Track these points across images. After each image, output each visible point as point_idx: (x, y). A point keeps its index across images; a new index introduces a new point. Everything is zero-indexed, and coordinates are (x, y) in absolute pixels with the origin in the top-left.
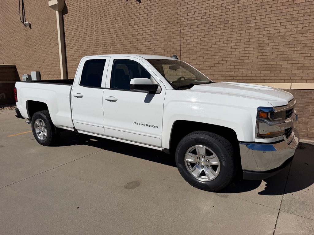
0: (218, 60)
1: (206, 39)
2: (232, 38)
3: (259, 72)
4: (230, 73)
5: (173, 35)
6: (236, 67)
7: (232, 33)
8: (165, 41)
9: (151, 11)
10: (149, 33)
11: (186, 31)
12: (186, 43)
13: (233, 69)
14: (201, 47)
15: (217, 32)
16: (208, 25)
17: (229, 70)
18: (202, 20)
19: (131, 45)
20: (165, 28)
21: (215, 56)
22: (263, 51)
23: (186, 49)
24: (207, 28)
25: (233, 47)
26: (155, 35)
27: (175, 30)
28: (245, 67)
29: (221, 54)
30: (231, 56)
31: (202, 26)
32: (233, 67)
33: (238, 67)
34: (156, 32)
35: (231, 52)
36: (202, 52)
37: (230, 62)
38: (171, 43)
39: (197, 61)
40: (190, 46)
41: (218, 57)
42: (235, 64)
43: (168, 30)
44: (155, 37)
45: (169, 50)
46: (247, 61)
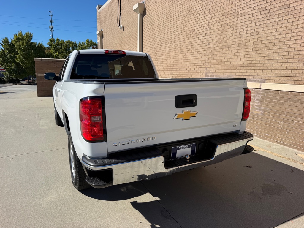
0: (272, 55)
1: (261, 29)
2: (292, 26)
4: (286, 72)
5: (227, 27)
6: (294, 64)
7: (293, 20)
8: (219, 35)
9: (209, 4)
10: (205, 28)
11: (239, 22)
12: (239, 36)
13: (290, 67)
14: (254, 40)
15: (275, 20)
16: (264, 12)
17: (285, 68)
18: (258, 7)
19: (189, 41)
20: (219, 21)
21: (269, 51)
23: (239, 42)
24: (263, 16)
25: (293, 38)
26: (210, 29)
27: (229, 21)
29: (277, 47)
30: (289, 50)
31: (257, 14)
32: (291, 64)
33: (297, 64)
34: (211, 26)
35: (290, 45)
36: (256, 46)
37: (288, 57)
38: (224, 36)
39: (249, 56)
40: (243, 39)
41: (272, 51)
42: (294, 60)
43: (222, 23)
44: (209, 32)
45: (221, 45)
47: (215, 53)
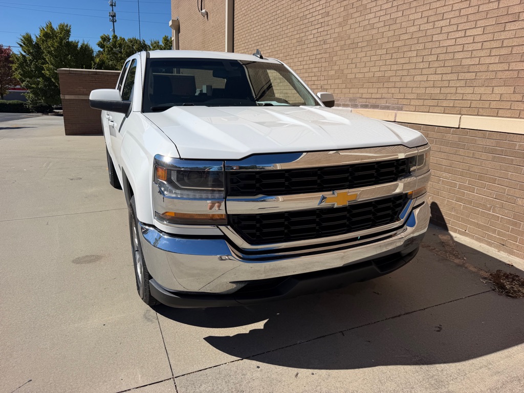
0: (415, 60)
1: (400, 14)
2: (444, 7)
3: (489, 90)
4: (432, 91)
5: (351, 11)
6: (445, 77)
8: (340, 25)
10: (320, 12)
12: (368, 27)
13: (438, 82)
14: (390, 34)
17: (431, 84)
19: (298, 36)
21: (410, 53)
22: (503, 35)
23: (367, 38)
25: (445, 30)
26: (328, 14)
28: (462, 76)
29: (421, 46)
30: (439, 51)
32: (440, 77)
33: (449, 77)
34: (329, 9)
35: (439, 41)
36: (391, 45)
37: (436, 64)
38: (348, 27)
39: (381, 63)
40: (374, 31)
41: (415, 54)
42: (445, 70)
44: (326, 19)
45: (343, 43)
46: (468, 62)
47: (335, 59)
